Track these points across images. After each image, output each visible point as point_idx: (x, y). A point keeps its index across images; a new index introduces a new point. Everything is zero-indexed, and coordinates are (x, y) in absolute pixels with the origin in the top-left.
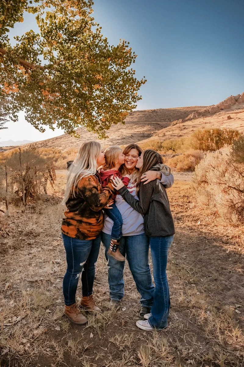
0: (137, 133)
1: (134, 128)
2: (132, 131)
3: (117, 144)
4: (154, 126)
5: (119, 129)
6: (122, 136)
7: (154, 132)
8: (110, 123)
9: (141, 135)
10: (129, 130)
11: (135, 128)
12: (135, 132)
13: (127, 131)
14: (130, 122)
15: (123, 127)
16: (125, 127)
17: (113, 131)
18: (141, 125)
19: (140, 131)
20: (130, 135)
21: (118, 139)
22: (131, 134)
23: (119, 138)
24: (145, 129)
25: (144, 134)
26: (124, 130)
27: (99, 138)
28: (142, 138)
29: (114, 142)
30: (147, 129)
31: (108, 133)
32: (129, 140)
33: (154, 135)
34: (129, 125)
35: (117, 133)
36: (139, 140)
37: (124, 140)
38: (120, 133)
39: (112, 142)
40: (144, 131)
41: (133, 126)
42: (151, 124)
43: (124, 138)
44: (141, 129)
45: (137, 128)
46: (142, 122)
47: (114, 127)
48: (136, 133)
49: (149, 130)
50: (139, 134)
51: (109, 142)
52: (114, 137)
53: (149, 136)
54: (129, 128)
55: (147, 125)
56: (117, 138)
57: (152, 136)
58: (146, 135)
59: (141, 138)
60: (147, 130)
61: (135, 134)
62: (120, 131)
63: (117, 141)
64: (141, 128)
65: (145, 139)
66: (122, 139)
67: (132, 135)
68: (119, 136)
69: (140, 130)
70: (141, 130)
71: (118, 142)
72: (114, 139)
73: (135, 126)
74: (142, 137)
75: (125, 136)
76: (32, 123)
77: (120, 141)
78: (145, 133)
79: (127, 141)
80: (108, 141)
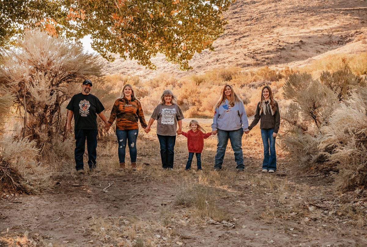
0: (316, 34)
1: (309, 24)
2: (303, 30)
3: (265, 63)
4: (359, 15)
5: (273, 27)
6: (277, 43)
7: (357, 32)
8: (192, 52)
9: (323, 40)
10: (297, 28)
11: (312, 22)
12: (310, 32)
13: (292, 32)
14: (302, 9)
15: (283, 22)
16: (288, 22)
17: (259, 33)
18: (326, 15)
19: (322, 31)
20: (297, 40)
21: (268, 52)
22: (300, 37)
23: (271, 48)
24: (335, 24)
25: (330, 36)
26: (284, 28)
27: (181, 68)
28: (326, 47)
29: (259, 57)
30: (341, 23)
31: (248, 36)
32: (292, 54)
33: (356, 39)
34: (297, 16)
35: (268, 36)
36: (318, 52)
37: (284, 54)
38: (275, 36)
39: (253, 58)
40: (331, 29)
41: (307, 18)
42: (351, 12)
43: (283, 49)
44: (326, 24)
45: (317, 22)
46: (329, 7)
47: (262, 21)
48: (311, 34)
49: (345, 27)
50: (320, 37)
51: (248, 58)
52: (260, 46)
53: (342, 41)
54: (297, 23)
55: (343, 13)
56: (267, 48)
57: (350, 41)
58: (337, 40)
59: (322, 47)
60: (340, 27)
61: (309, 37)
62: (276, 30)
63: (266, 56)
64: (326, 22)
65: (333, 49)
66: (278, 50)
67: (301, 41)
68: (270, 43)
69: (322, 29)
70: (326, 27)
71: (267, 58)
72: (259, 52)
73: (313, 18)
74: (326, 43)
75: (284, 44)
76: (99, 50)
77: (272, 55)
78: (335, 33)
79: (289, 55)
80: (245, 55)
